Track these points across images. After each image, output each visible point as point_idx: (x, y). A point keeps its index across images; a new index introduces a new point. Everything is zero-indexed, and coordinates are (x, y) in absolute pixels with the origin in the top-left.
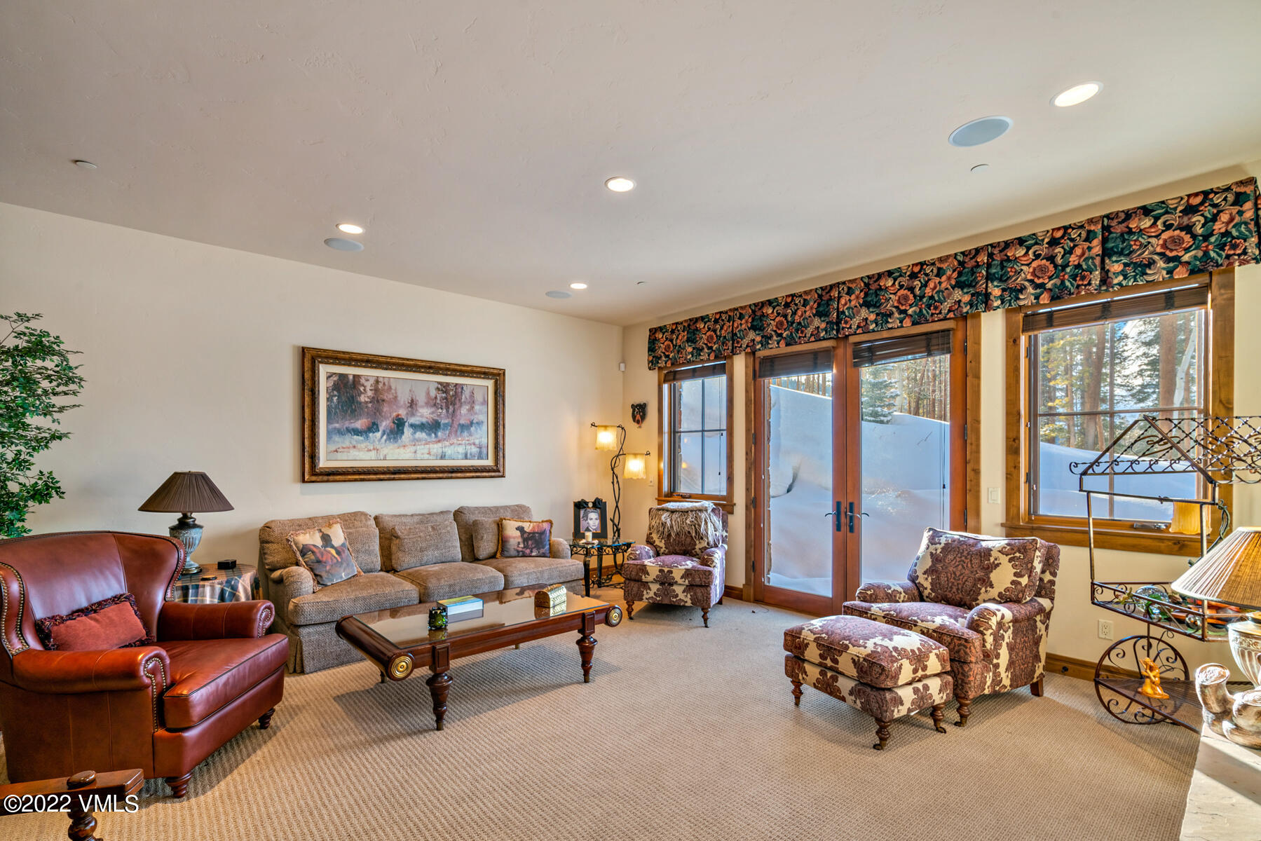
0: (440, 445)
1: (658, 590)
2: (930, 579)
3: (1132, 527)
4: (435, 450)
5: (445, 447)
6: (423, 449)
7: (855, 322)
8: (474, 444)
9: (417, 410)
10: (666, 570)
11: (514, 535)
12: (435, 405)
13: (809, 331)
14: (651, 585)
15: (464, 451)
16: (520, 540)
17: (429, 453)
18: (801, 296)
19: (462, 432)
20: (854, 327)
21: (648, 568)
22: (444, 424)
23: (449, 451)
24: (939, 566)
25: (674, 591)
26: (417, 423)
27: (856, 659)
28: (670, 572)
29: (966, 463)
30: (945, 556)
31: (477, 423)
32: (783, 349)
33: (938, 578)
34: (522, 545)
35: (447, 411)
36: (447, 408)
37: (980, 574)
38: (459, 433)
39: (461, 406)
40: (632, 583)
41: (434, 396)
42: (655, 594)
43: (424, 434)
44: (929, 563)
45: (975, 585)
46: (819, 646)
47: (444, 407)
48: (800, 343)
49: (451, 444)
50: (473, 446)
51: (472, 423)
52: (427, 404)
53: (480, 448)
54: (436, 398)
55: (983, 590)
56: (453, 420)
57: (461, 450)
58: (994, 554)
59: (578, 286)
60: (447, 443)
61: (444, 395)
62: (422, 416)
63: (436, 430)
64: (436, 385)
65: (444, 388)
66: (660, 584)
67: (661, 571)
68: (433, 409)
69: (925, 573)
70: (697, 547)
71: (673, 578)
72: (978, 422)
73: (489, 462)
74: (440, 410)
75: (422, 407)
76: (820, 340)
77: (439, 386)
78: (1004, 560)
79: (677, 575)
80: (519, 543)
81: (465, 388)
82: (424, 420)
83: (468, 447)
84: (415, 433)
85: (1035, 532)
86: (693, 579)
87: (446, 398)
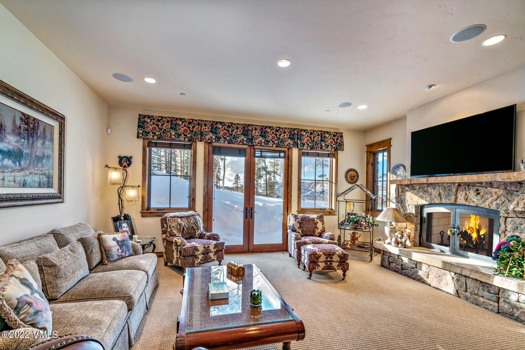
0: (22, 173)
1: (202, 258)
2: (300, 230)
3: (320, 210)
4: (19, 178)
5: (26, 175)
6: (10, 176)
7: (258, 141)
8: (45, 175)
9: (5, 136)
10: (206, 246)
11: (114, 245)
12: (19, 134)
13: (239, 140)
14: (199, 256)
15: (38, 180)
16: (118, 247)
17: (14, 181)
18: (235, 125)
19: (38, 163)
20: (257, 143)
21: (198, 247)
22: (26, 154)
23: (29, 179)
24: (302, 225)
25: (210, 256)
26: (5, 149)
27: (339, 255)
28: (208, 247)
29: (288, 193)
30: (303, 222)
31: (47, 156)
32: (226, 145)
33: (303, 229)
34: (120, 251)
35: (28, 142)
36: (28, 140)
37: (314, 226)
38: (35, 163)
39: (37, 140)
40: (189, 258)
41: (19, 125)
42: (201, 260)
43: (10, 161)
44: (298, 225)
45: (314, 229)
46: (325, 255)
47: (26, 138)
48: (235, 144)
49: (31, 173)
50: (44, 176)
51: (43, 157)
52: (13, 131)
53: (48, 178)
54: (20, 127)
55: (316, 230)
56: (32, 152)
57: (36, 178)
58: (316, 220)
59: (150, 81)
60: (27, 172)
61: (26, 126)
62: (9, 143)
63: (20, 159)
64: (21, 115)
65: (26, 119)
66: (203, 254)
67: (204, 247)
68: (18, 138)
69: (298, 228)
70: (197, 234)
71: (210, 250)
72: (291, 180)
73: (54, 191)
74: (23, 140)
75: (9, 134)
76: (244, 144)
77: (23, 117)
78: (318, 221)
79: (212, 248)
80: (118, 249)
81: (40, 123)
82: (11, 148)
83: (41, 177)
84: (3, 159)
85: (305, 213)
86: (218, 248)
87: (27, 130)
